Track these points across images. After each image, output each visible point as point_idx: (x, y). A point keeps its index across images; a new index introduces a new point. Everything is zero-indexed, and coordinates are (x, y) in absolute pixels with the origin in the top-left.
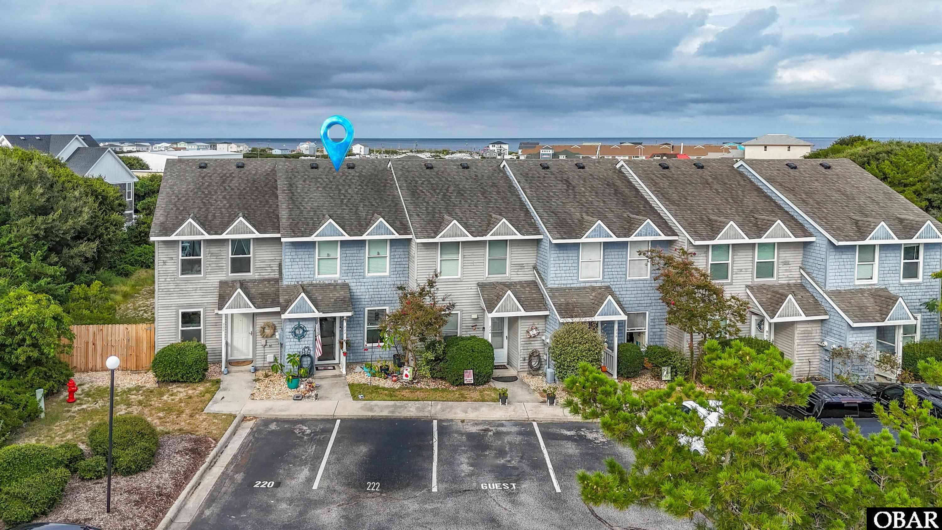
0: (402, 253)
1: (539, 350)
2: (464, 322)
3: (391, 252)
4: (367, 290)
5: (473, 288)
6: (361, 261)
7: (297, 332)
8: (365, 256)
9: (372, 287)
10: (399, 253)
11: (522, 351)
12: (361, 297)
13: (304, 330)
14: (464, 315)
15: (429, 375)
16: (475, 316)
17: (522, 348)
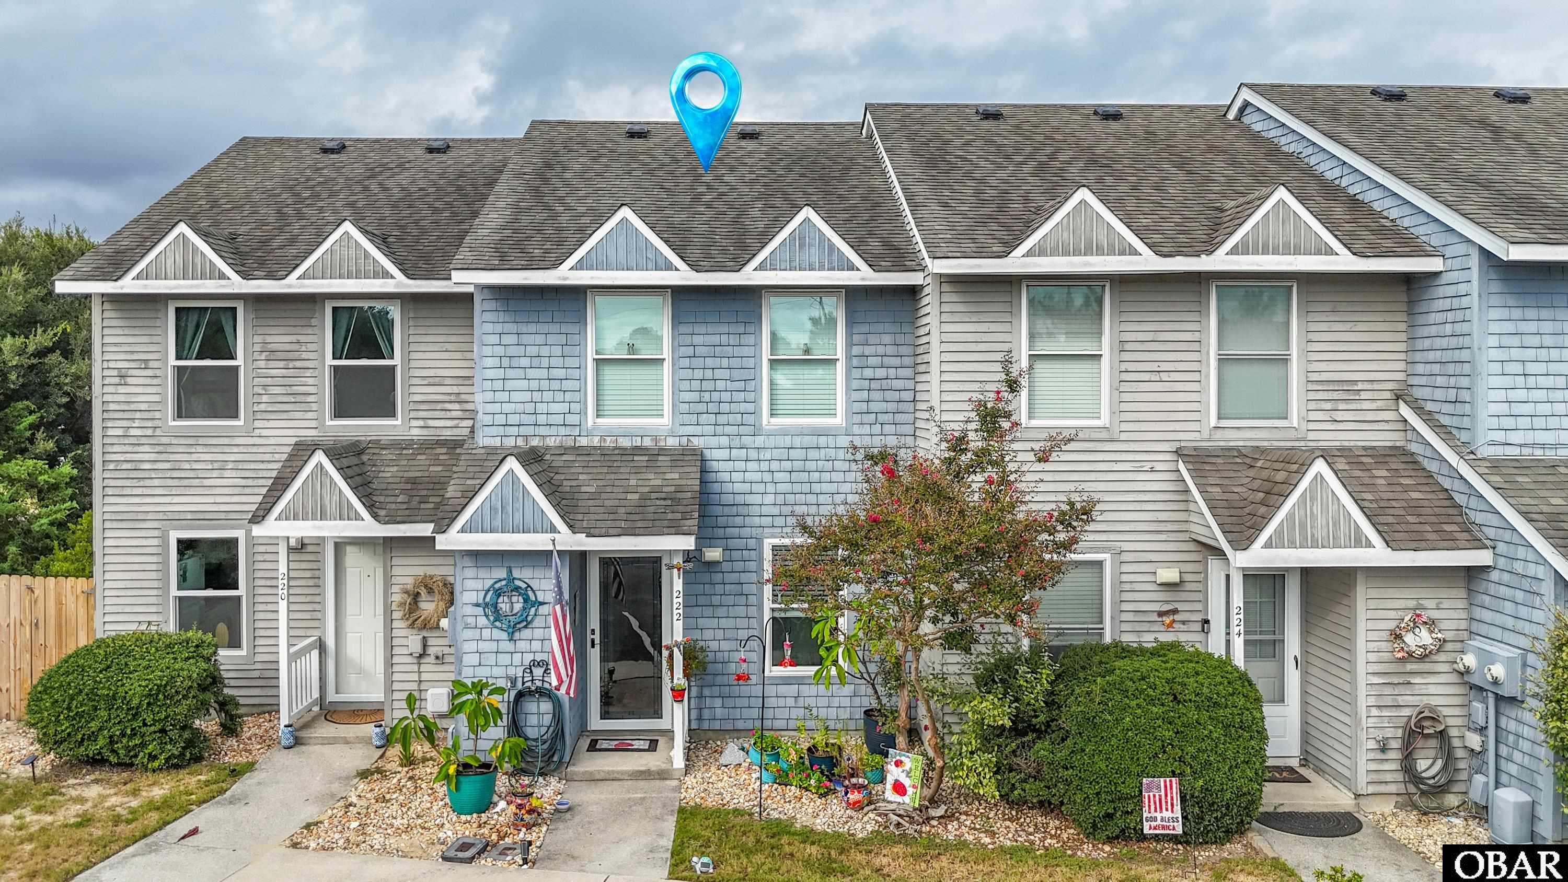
0: (891, 350)
1: (1446, 711)
2: (1126, 597)
3: (850, 345)
4: (767, 477)
5: (1159, 467)
6: (745, 374)
7: (504, 606)
8: (757, 357)
9: (787, 465)
10: (881, 350)
11: (1374, 712)
12: (750, 499)
13: (526, 600)
14: (1125, 568)
15: (990, 790)
16: (1169, 574)
17: (1372, 701)
